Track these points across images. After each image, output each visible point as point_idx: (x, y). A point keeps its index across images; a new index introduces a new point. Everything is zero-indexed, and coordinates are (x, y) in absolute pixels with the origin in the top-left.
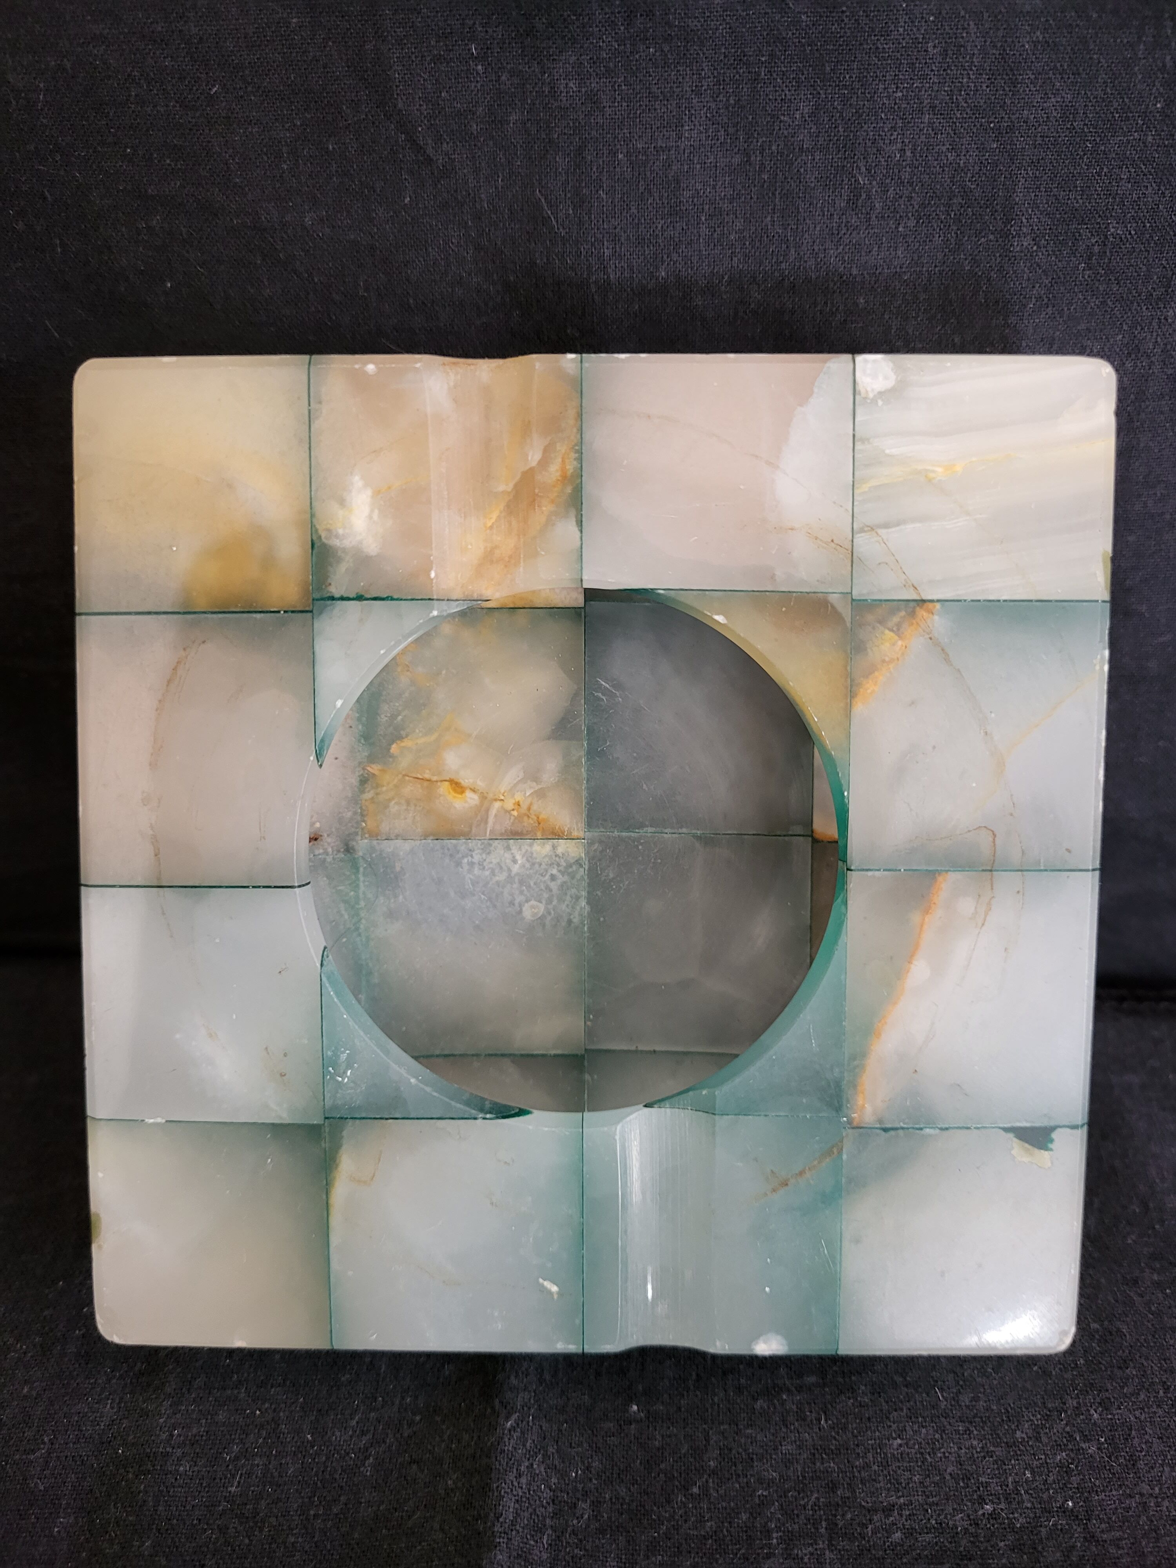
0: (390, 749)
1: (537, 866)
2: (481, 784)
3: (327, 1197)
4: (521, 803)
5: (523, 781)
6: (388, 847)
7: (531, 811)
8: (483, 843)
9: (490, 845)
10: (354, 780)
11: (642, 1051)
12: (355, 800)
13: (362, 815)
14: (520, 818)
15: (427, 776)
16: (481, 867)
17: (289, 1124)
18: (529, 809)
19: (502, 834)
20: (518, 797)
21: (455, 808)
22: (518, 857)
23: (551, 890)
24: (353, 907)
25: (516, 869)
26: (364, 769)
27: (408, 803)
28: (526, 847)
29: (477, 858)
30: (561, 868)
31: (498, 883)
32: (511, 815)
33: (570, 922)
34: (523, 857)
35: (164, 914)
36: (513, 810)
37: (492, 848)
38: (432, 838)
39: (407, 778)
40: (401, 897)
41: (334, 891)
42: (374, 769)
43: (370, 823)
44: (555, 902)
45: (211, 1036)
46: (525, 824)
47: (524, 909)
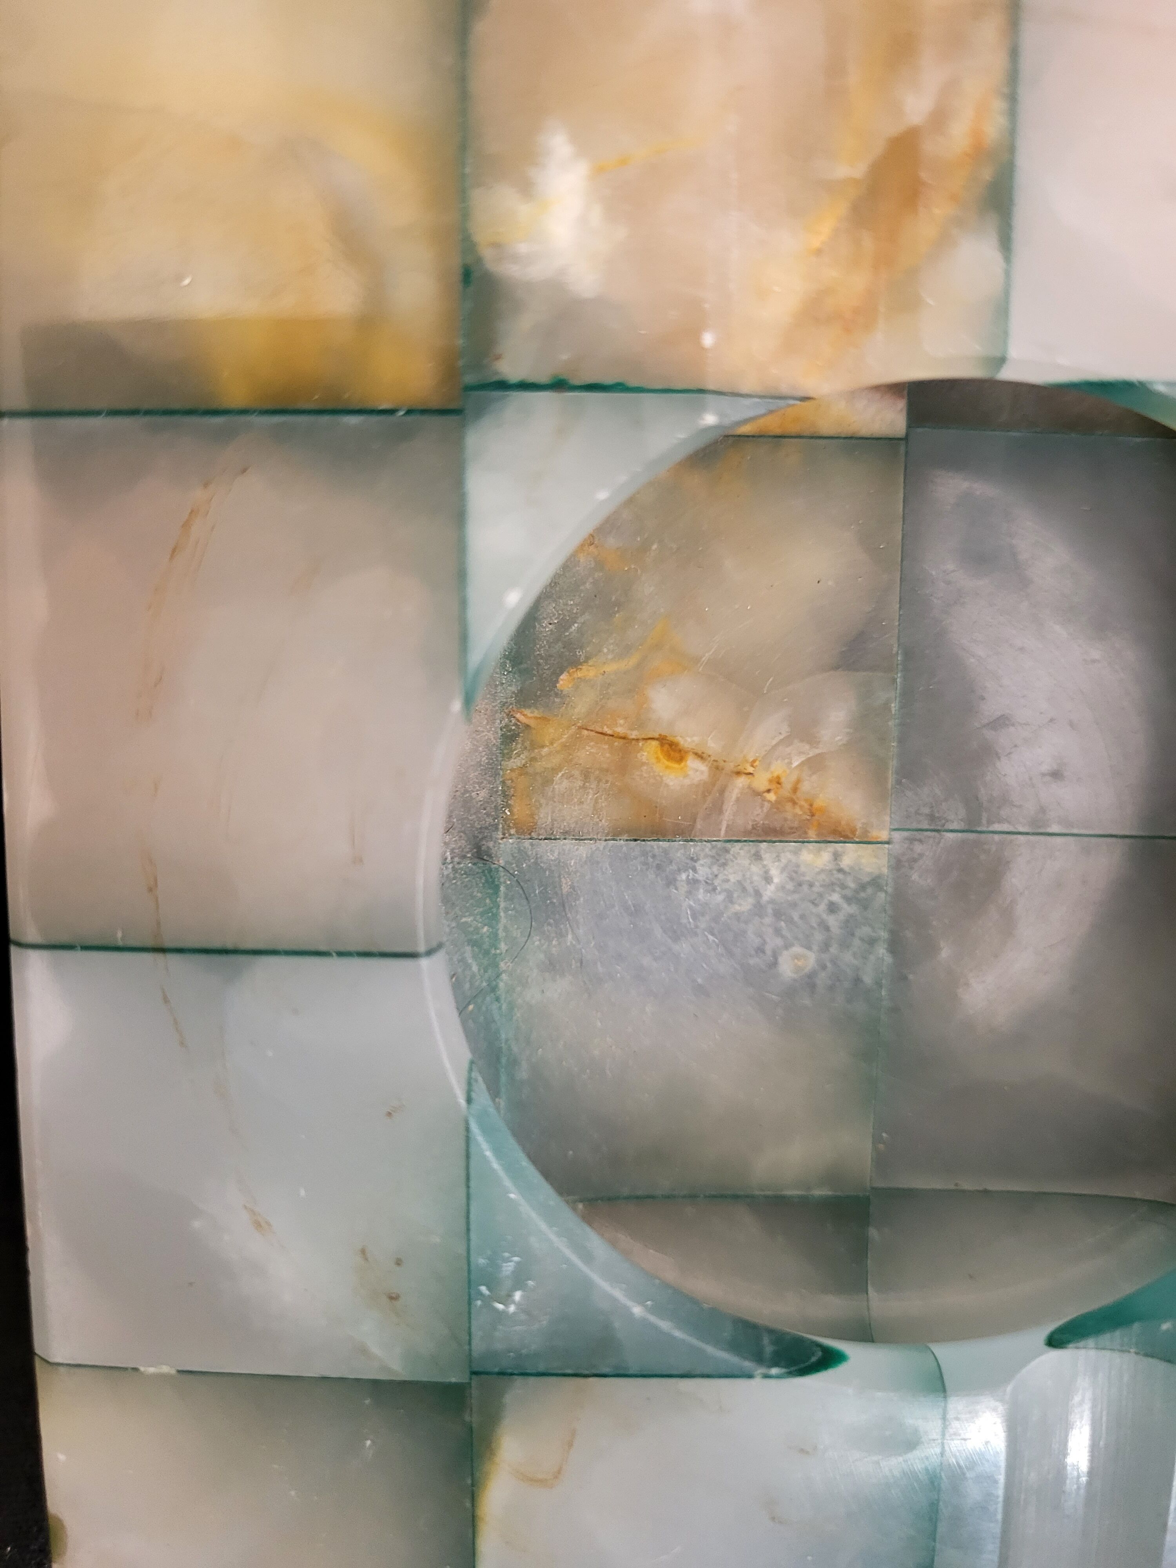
0: (557, 681)
1: (805, 888)
2: (713, 746)
3: (473, 1506)
4: (783, 780)
5: (787, 741)
6: (550, 852)
7: (799, 794)
8: (713, 847)
9: (727, 851)
10: (492, 735)
11: (964, 1191)
12: (492, 769)
13: (505, 795)
14: (777, 806)
15: (620, 730)
16: (710, 888)
17: (405, 1382)
18: (795, 790)
19: (747, 833)
20: (778, 768)
21: (667, 785)
22: (774, 872)
23: (827, 929)
24: (487, 953)
25: (769, 892)
26: (510, 716)
27: (586, 775)
28: (789, 855)
29: (703, 871)
30: (848, 893)
31: (737, 916)
32: (764, 800)
33: (857, 980)
34: (783, 870)
35: (166, 1000)
36: (769, 791)
37: (728, 856)
38: (625, 837)
39: (585, 732)
40: (570, 937)
41: (454, 924)
42: (527, 716)
43: (519, 809)
44: (834, 950)
45: (258, 1225)
46: (789, 816)
47: (781, 960)
